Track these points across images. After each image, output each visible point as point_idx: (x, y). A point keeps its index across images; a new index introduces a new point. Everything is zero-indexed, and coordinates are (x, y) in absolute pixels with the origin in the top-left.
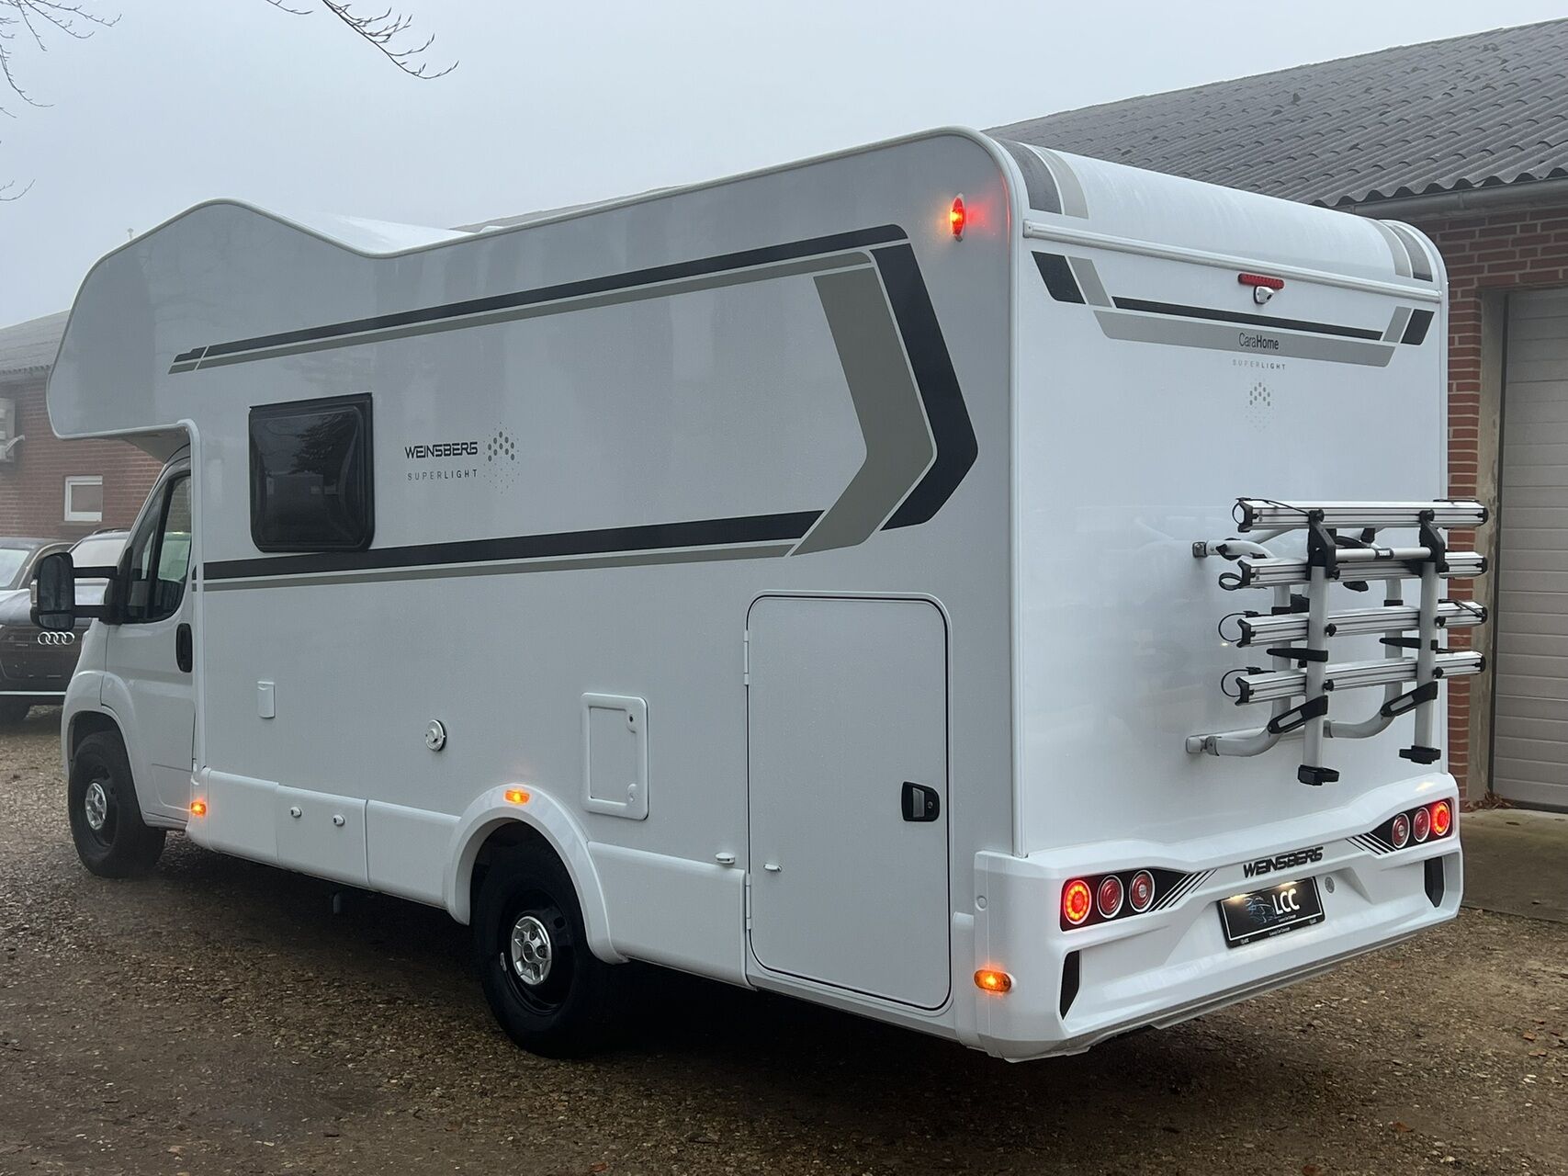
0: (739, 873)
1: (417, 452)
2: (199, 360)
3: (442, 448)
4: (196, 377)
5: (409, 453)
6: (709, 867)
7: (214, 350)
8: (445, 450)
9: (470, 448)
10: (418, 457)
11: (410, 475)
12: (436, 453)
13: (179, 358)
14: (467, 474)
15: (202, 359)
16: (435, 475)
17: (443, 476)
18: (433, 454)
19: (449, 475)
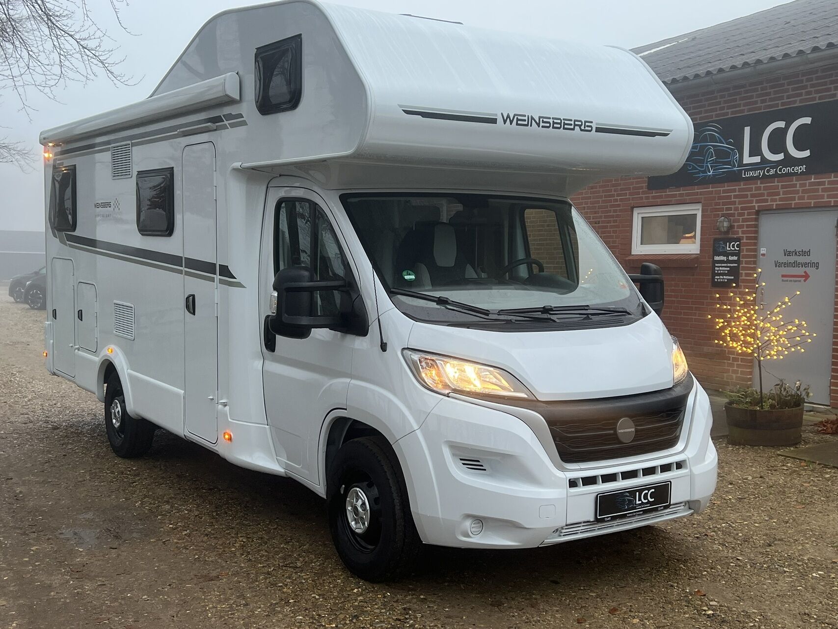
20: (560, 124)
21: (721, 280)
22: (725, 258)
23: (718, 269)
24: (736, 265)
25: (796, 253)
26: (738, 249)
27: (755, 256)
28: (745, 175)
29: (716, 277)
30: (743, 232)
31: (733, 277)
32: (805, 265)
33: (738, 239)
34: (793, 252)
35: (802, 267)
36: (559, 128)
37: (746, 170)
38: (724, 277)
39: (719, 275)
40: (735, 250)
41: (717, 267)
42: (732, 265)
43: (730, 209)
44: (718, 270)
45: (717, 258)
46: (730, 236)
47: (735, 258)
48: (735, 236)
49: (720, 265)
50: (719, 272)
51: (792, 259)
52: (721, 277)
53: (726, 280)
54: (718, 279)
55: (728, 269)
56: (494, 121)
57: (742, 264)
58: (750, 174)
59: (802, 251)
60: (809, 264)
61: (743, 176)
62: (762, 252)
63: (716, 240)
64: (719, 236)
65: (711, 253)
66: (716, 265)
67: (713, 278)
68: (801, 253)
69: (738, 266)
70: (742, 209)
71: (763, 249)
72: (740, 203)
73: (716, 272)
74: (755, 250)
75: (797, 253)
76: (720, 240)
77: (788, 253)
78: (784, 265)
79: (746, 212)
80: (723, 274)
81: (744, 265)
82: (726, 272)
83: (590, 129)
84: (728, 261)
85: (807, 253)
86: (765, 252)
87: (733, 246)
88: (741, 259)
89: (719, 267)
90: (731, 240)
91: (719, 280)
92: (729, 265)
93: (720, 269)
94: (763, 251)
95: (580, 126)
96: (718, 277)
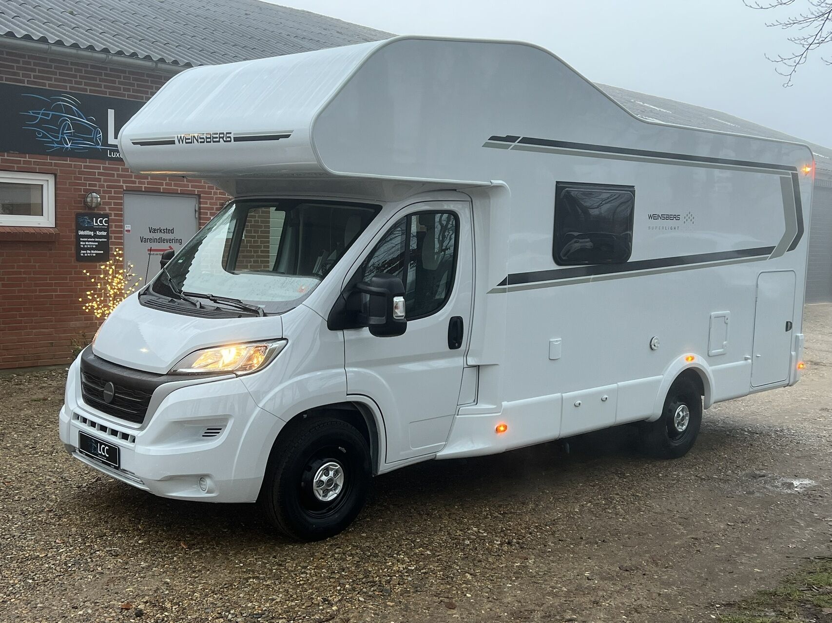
0: (750, 361)
1: (653, 217)
2: (513, 144)
3: (665, 216)
4: (510, 155)
5: (650, 217)
6: (742, 362)
7: (525, 140)
8: (667, 217)
9: (677, 217)
10: (654, 219)
11: (649, 227)
12: (662, 218)
13: (493, 138)
14: (675, 228)
15: (516, 143)
16: (661, 228)
17: (664, 229)
18: (661, 218)
19: (667, 228)
20: (210, 138)
21: (89, 255)
22: (92, 233)
23: (84, 243)
24: (106, 240)
25: (160, 231)
26: (107, 225)
27: (121, 232)
28: (110, 154)
29: (82, 252)
30: (110, 209)
31: (102, 252)
32: (170, 241)
33: (106, 216)
34: (158, 229)
35: (167, 242)
36: (210, 142)
37: (111, 151)
38: (92, 252)
39: (84, 249)
40: (103, 225)
41: (82, 241)
42: (101, 240)
43: (95, 185)
44: (84, 245)
45: (81, 233)
46: (95, 211)
47: (104, 233)
48: (102, 213)
49: (86, 240)
50: (86, 246)
51: (157, 236)
52: (88, 252)
53: (94, 255)
54: (84, 254)
55: (97, 244)
56: (173, 142)
57: (112, 239)
58: (116, 155)
59: (167, 229)
60: (174, 241)
61: (109, 156)
62: (126, 229)
63: (78, 215)
64: (82, 211)
65: (74, 227)
66: (81, 239)
67: (78, 253)
68: (165, 231)
69: (108, 241)
70: (108, 187)
71: (128, 226)
72: (105, 181)
73: (82, 246)
74: (122, 227)
75: (162, 231)
76: (84, 215)
77: (154, 231)
78: (150, 240)
79: (113, 190)
80: (90, 249)
81: (113, 240)
82: (94, 246)
83: (229, 139)
84: (95, 236)
85: (172, 231)
86: (130, 229)
87: (101, 222)
88: (110, 235)
89: (83, 241)
90: (98, 216)
91: (86, 255)
92: (96, 240)
93: (87, 243)
94: (127, 227)
95: (223, 138)
96: (85, 252)
